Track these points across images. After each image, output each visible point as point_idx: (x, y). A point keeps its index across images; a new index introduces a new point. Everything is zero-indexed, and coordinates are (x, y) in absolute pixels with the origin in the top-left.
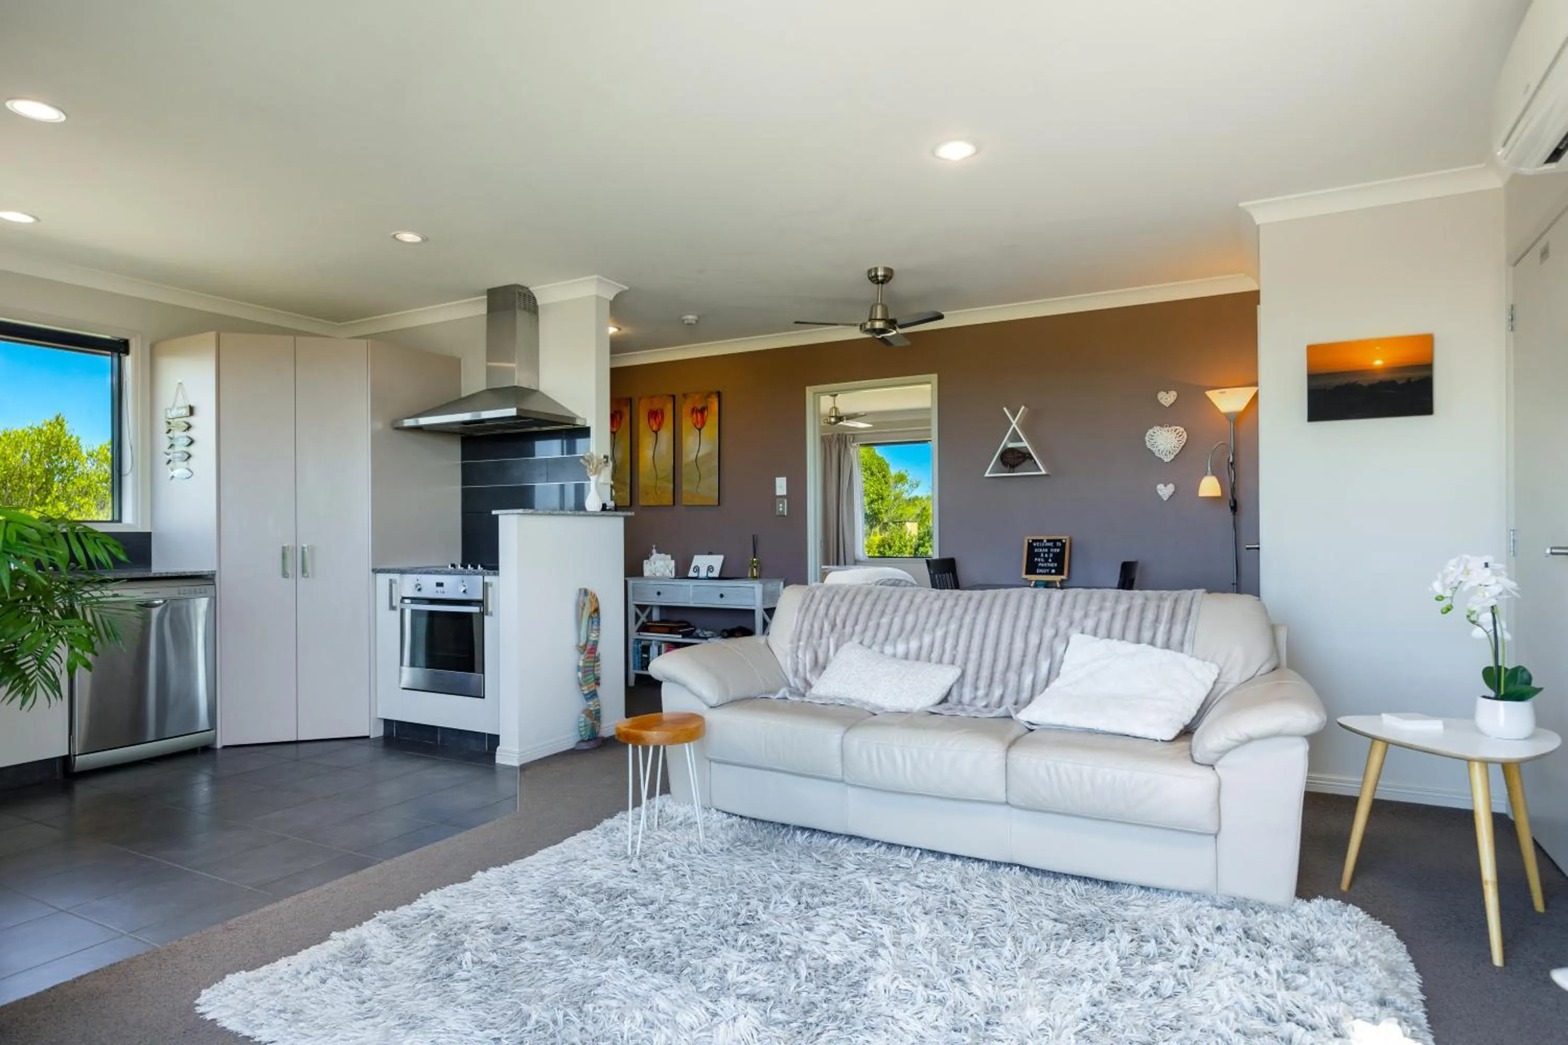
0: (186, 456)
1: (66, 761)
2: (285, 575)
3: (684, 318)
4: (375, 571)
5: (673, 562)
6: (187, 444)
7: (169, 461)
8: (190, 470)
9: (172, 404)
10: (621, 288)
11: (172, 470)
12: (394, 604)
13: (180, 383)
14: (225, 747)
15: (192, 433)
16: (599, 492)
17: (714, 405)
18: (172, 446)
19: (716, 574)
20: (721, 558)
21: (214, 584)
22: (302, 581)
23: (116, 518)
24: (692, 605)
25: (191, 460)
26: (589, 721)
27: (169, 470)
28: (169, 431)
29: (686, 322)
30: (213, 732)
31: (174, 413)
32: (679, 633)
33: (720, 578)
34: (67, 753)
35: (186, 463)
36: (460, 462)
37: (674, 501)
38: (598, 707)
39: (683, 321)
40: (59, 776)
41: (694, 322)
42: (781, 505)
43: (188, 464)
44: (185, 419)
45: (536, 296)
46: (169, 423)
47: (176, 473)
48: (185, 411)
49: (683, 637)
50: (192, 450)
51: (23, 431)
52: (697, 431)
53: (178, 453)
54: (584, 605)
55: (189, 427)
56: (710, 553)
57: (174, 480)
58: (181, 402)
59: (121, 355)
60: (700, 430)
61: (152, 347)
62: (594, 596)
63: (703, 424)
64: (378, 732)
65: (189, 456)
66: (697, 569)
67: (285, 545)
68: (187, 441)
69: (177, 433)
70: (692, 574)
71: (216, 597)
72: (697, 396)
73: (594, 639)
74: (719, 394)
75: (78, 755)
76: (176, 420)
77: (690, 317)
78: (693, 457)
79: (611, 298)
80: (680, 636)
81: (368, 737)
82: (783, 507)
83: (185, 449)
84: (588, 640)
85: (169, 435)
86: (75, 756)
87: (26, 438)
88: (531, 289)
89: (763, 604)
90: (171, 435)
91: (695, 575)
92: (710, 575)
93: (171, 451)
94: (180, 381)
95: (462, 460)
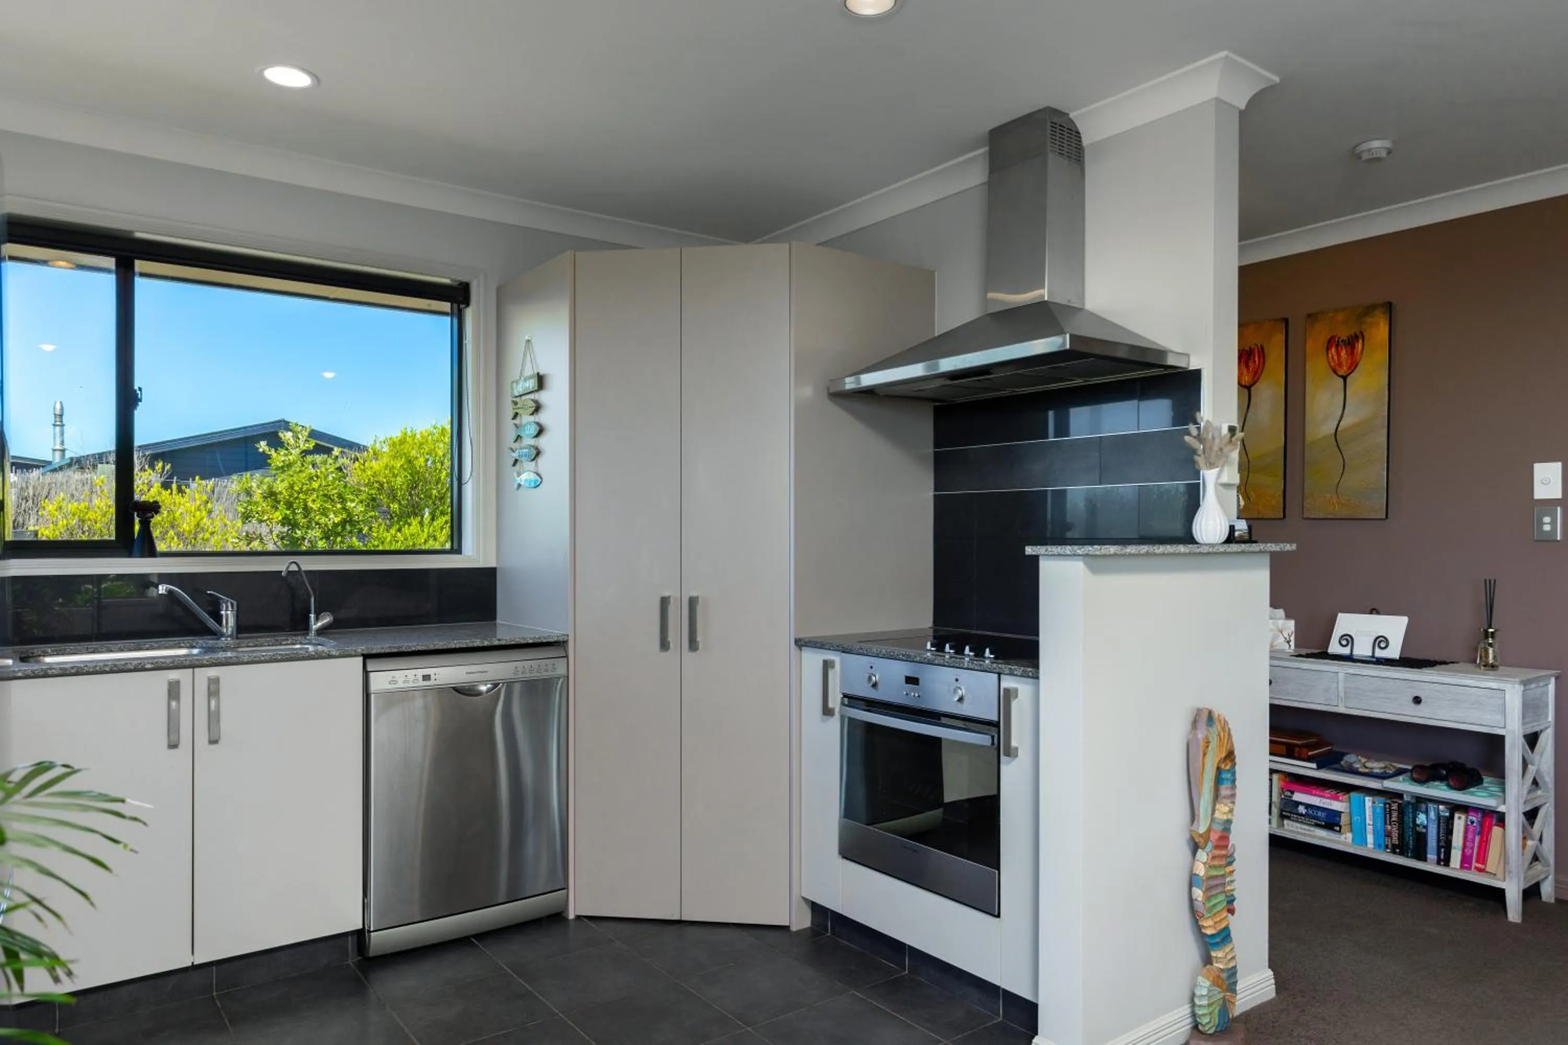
0: (534, 452)
1: (360, 935)
2: (664, 645)
3: (1364, 147)
4: (801, 644)
5: (1291, 624)
6: (536, 433)
7: (516, 462)
8: (538, 475)
9: (519, 375)
10: (1268, 79)
11: (519, 474)
12: (830, 705)
13: (528, 341)
14: (578, 918)
15: (543, 418)
16: (1221, 502)
17: (1380, 331)
18: (519, 437)
19: (1394, 651)
20: (1404, 620)
21: (567, 657)
22: (688, 656)
23: (455, 547)
24: (1341, 710)
25: (541, 460)
26: (1218, 995)
27: (515, 474)
28: (516, 416)
29: (1365, 156)
30: (565, 891)
31: (519, 389)
32: (1309, 759)
33: (1404, 662)
34: (360, 927)
35: (534, 462)
36: (931, 450)
37: (1284, 512)
38: (1231, 965)
39: (1359, 157)
40: (352, 960)
41: (1383, 154)
42: (1547, 519)
43: (536, 465)
44: (532, 396)
45: (1081, 131)
46: (515, 403)
47: (524, 476)
48: (532, 384)
49: (1319, 767)
50: (542, 442)
51: (426, 431)
52: (1341, 380)
53: (525, 448)
54: (1208, 743)
55: (538, 408)
56: (1373, 611)
57: (521, 489)
58: (529, 372)
59: (462, 306)
60: (1345, 378)
61: (499, 290)
62: (1225, 726)
63: (1353, 366)
64: (802, 921)
65: (538, 453)
66: (1348, 639)
67: (666, 594)
68: (533, 430)
69: (526, 419)
70: (1334, 648)
71: (568, 677)
72: (1340, 317)
73: (1225, 817)
74: (1389, 308)
75: (374, 931)
76: (524, 398)
77: (1376, 144)
78: (1329, 428)
79: (1242, 106)
80: (1314, 766)
81: (785, 928)
82: (1553, 523)
83: (532, 442)
84: (1213, 820)
85: (514, 421)
86: (369, 932)
87: (430, 437)
88: (1072, 115)
89: (1524, 724)
90: (517, 421)
91: (1346, 651)
92: (1379, 653)
93: (517, 445)
94: (527, 338)
95: (936, 445)
